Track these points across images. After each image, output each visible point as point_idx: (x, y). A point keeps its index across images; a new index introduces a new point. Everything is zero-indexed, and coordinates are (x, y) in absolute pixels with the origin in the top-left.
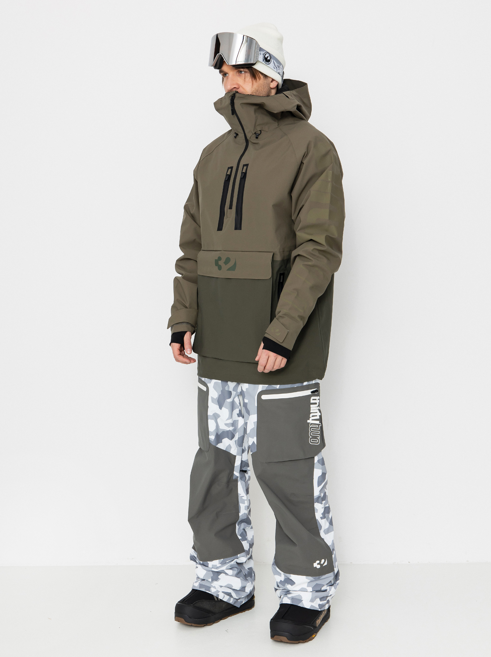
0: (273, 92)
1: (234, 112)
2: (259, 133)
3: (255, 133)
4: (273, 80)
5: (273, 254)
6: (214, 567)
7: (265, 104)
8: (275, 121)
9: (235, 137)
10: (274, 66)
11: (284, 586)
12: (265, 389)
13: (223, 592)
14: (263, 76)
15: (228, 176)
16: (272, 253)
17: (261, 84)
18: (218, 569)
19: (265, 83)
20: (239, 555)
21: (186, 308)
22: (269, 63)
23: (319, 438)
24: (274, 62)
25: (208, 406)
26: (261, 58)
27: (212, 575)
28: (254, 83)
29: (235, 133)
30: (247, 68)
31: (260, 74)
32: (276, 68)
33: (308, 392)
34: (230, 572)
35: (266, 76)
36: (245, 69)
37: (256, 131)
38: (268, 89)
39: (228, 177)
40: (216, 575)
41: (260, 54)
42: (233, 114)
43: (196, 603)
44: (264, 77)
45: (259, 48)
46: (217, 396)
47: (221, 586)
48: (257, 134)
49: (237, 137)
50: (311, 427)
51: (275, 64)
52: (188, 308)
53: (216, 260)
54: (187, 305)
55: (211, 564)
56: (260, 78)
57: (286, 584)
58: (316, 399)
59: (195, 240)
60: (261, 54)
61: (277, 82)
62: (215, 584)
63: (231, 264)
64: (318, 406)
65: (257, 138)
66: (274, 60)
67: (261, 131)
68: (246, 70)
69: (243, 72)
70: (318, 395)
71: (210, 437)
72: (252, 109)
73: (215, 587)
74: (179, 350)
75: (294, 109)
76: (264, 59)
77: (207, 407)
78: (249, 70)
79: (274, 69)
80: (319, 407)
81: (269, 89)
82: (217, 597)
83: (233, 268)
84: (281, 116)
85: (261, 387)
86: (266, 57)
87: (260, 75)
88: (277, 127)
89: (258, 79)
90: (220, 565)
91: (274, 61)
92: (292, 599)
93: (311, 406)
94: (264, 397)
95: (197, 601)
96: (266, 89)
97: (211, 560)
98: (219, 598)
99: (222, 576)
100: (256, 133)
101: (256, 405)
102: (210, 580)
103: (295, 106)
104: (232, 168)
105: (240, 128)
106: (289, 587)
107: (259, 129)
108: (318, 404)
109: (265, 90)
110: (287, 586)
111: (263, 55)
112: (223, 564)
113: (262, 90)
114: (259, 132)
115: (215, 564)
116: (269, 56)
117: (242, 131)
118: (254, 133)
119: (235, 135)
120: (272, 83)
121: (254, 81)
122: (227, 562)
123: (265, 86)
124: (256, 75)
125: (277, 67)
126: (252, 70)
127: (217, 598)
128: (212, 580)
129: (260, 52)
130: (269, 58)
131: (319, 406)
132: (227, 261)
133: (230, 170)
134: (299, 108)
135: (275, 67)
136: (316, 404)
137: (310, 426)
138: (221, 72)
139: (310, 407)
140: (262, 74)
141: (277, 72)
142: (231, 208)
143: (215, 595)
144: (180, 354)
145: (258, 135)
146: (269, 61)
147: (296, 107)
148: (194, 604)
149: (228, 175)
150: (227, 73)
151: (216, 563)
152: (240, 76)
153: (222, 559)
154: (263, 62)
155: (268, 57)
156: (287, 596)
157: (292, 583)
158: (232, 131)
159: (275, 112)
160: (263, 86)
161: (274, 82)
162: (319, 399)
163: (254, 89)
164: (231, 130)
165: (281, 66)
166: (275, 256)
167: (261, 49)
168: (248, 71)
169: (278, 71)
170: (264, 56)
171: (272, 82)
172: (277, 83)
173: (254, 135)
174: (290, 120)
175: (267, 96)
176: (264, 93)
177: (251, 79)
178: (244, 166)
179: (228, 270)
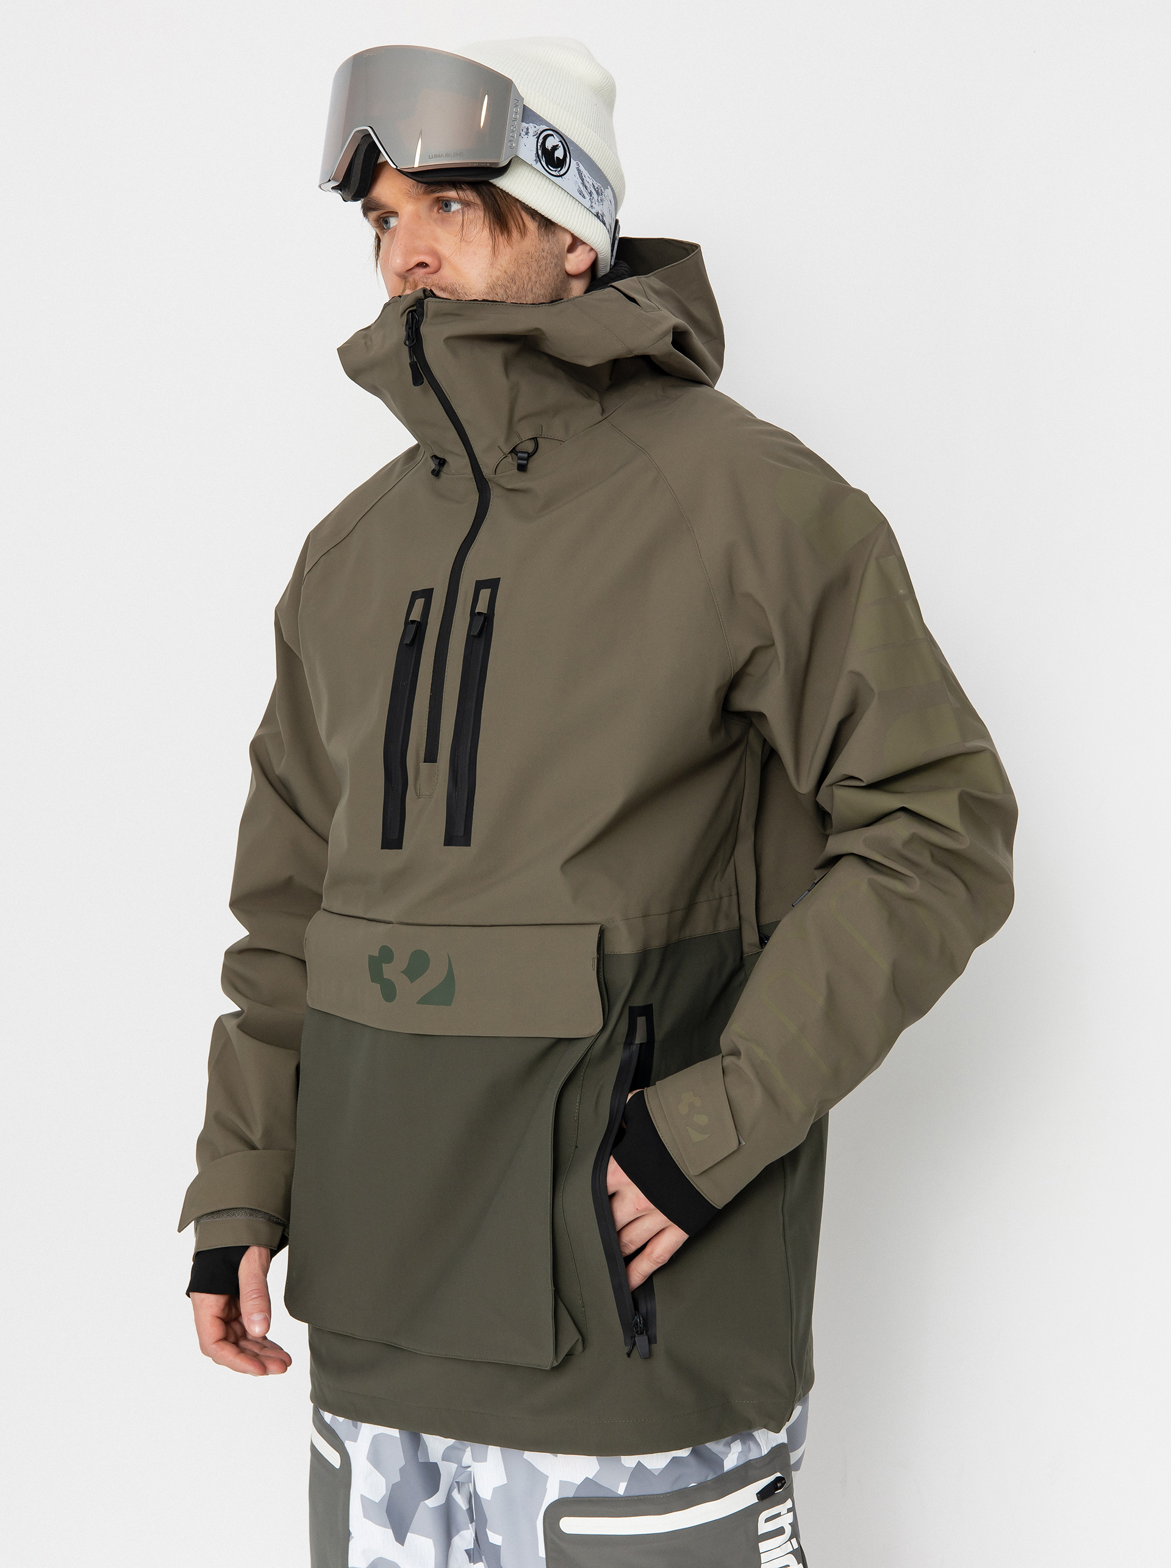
0: (577, 287)
1: (421, 372)
2: (530, 449)
3: (514, 451)
4: (576, 242)
5: (602, 933)
7: (543, 334)
8: (589, 397)
9: (436, 473)
10: (581, 186)
12: (569, 1494)
14: (536, 224)
15: (414, 626)
16: (597, 929)
17: (528, 253)
19: (543, 251)
21: (253, 1147)
22: (562, 172)
24: (579, 170)
25: (349, 1533)
26: (527, 149)
28: (501, 246)
29: (435, 457)
30: (475, 186)
31: (524, 214)
32: (588, 197)
33: (746, 1497)
35: (547, 224)
36: (462, 189)
37: (515, 441)
38: (557, 275)
39: (414, 633)
41: (523, 133)
42: (417, 380)
44: (539, 227)
45: (520, 110)
46: (384, 1492)
48: (519, 454)
49: (442, 474)
51: (583, 180)
52: (259, 1149)
53: (371, 958)
54: (256, 1137)
56: (523, 231)
58: (778, 1515)
59: (290, 881)
60: (527, 133)
61: (592, 249)
63: (432, 978)
64: (789, 1540)
65: (522, 468)
66: (580, 165)
67: (535, 439)
68: (470, 195)
69: (455, 207)
70: (789, 1495)
72: (495, 355)
74: (218, 1323)
75: (660, 346)
76: (540, 152)
77: (347, 1535)
78: (480, 194)
79: (580, 198)
80: (794, 1541)
81: (561, 276)
83: (443, 994)
84: (610, 379)
86: (549, 144)
87: (527, 219)
88: (600, 418)
89: (515, 234)
91: (582, 168)
93: (763, 1546)
94: (570, 1525)
96: (547, 275)
100: (518, 449)
101: (542, 1553)
103: (665, 334)
104: (427, 594)
105: (453, 434)
107: (526, 432)
108: (788, 1530)
109: (543, 279)
111: (538, 138)
113: (533, 279)
114: (529, 447)
116: (560, 144)
117: (460, 449)
118: (507, 450)
119: (432, 465)
120: (571, 256)
121: (501, 240)
123: (544, 262)
124: (510, 217)
125: (591, 193)
126: (494, 197)
129: (524, 124)
130: (559, 154)
131: (795, 1534)
132: (418, 965)
133: (420, 603)
134: (680, 339)
135: (584, 193)
136: (780, 1531)
138: (367, 210)
139: (758, 1554)
140: (534, 214)
141: (594, 211)
142: (431, 756)
144: (225, 1339)
145: (527, 459)
146: (560, 163)
147: (670, 338)
149: (413, 622)
150: (395, 214)
152: (443, 221)
154: (538, 166)
155: (555, 148)
158: (422, 450)
159: (589, 363)
160: (537, 261)
161: (580, 249)
162: (789, 1510)
163: (499, 273)
164: (417, 447)
165: (608, 192)
166: (608, 936)
167: (528, 115)
168: (478, 201)
169: (597, 208)
170: (540, 141)
171: (571, 249)
172: (592, 255)
173: (509, 459)
174: (646, 391)
175: (552, 302)
176: (538, 291)
177: (486, 233)
178: (480, 585)
179: (424, 1001)
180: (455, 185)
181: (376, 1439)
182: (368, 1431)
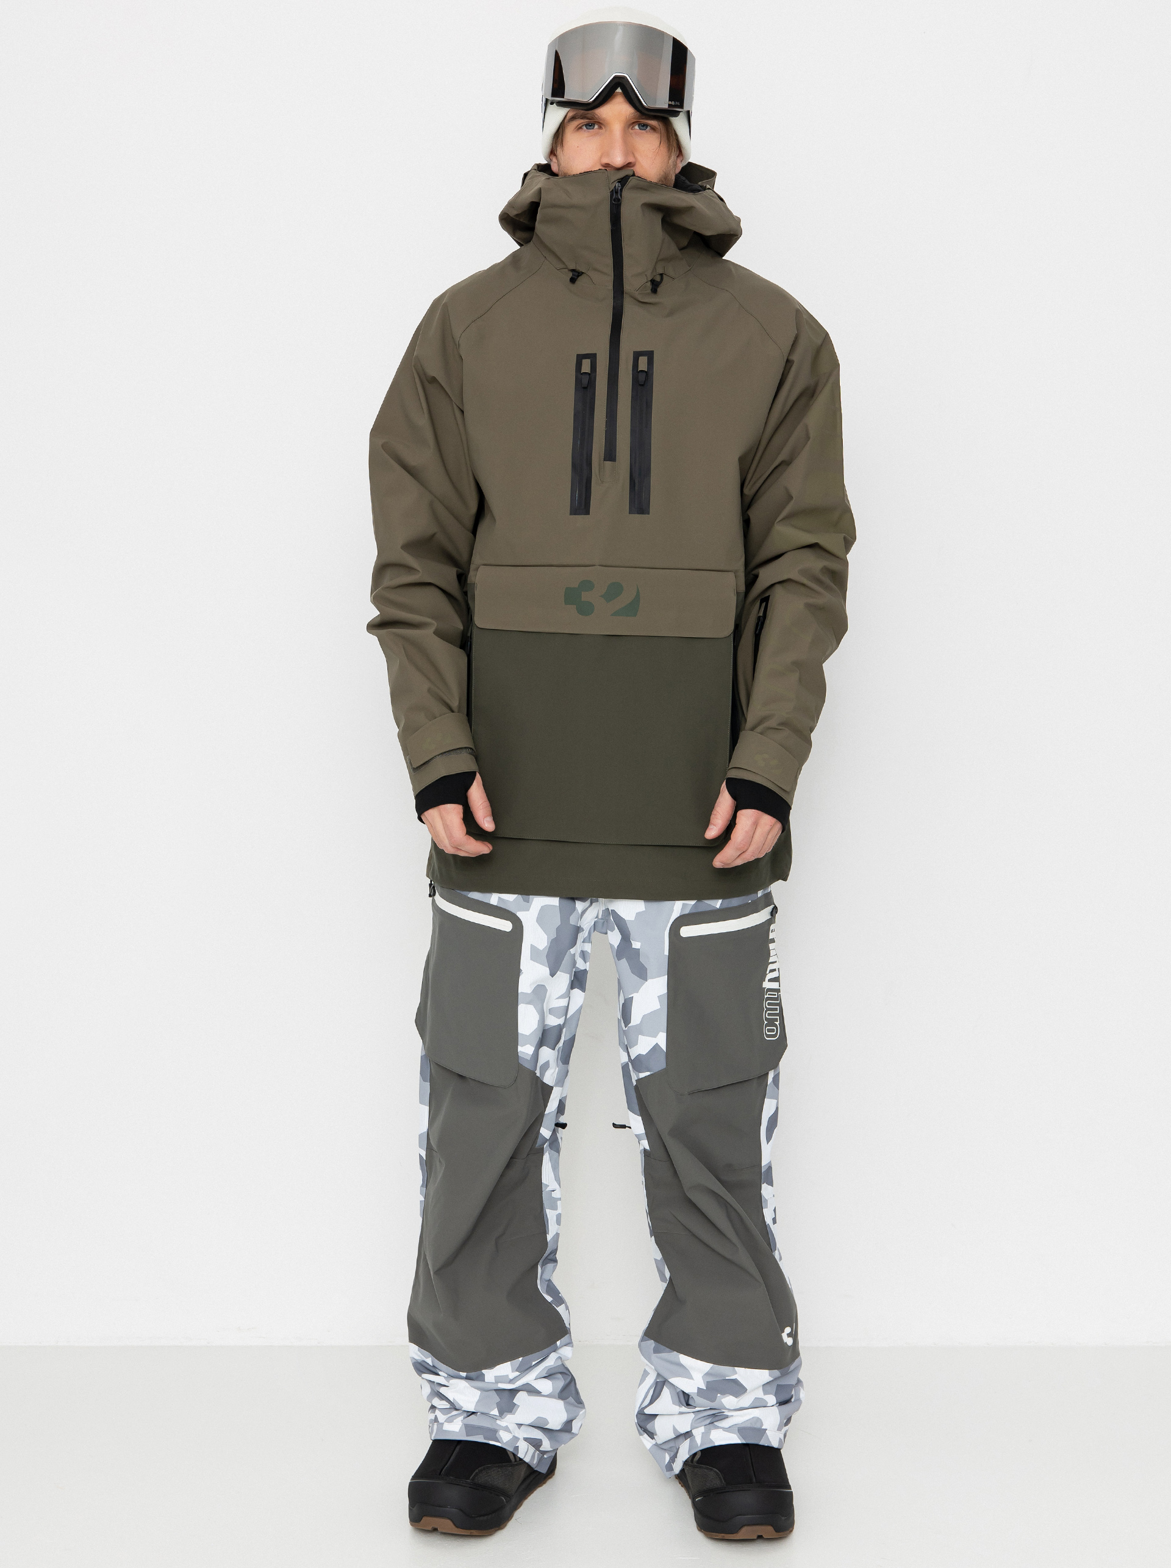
1: (616, 220)
2: (659, 281)
3: (652, 280)
5: (735, 577)
6: (498, 1379)
11: (713, 1400)
12: (687, 912)
13: (526, 1439)
15: (587, 376)
16: (732, 574)
18: (514, 1384)
20: (558, 1343)
23: (777, 1023)
25: (521, 970)
27: (497, 1399)
29: (573, 270)
33: (763, 916)
34: (546, 1386)
37: (654, 274)
39: (588, 380)
40: (507, 1399)
43: (477, 1474)
46: (547, 943)
47: (520, 1425)
48: (654, 282)
49: (578, 282)
50: (768, 999)
53: (568, 590)
55: (490, 1375)
57: (719, 1395)
62: (509, 1420)
63: (625, 598)
69: (650, 130)
71: (520, 1049)
73: (507, 1429)
77: (519, 972)
82: (513, 1454)
83: (632, 609)
85: (678, 908)
90: (517, 1373)
92: (741, 1430)
93: (771, 946)
94: (687, 932)
95: (477, 1471)
97: (491, 1365)
98: (519, 1455)
99: (521, 1398)
100: (654, 279)
101: (667, 953)
102: (495, 1412)
104: (592, 357)
106: (728, 1401)
107: (659, 269)
110: (722, 1400)
112: (524, 1369)
114: (659, 278)
115: (503, 1372)
118: (650, 278)
119: (571, 275)
122: (534, 1363)
127: (515, 1455)
128: (502, 1413)
132: (614, 591)
133: (586, 361)
137: (766, 996)
139: (769, 950)
142: (612, 458)
143: (510, 1449)
145: (657, 283)
148: (473, 1479)
149: (585, 373)
150: (600, 124)
151: (505, 1369)
153: (521, 1359)
156: (718, 1427)
157: (737, 1389)
166: (737, 580)
173: (649, 284)
178: (637, 355)
179: (616, 614)
180: (655, 118)
181: (544, 909)
182: (539, 902)
